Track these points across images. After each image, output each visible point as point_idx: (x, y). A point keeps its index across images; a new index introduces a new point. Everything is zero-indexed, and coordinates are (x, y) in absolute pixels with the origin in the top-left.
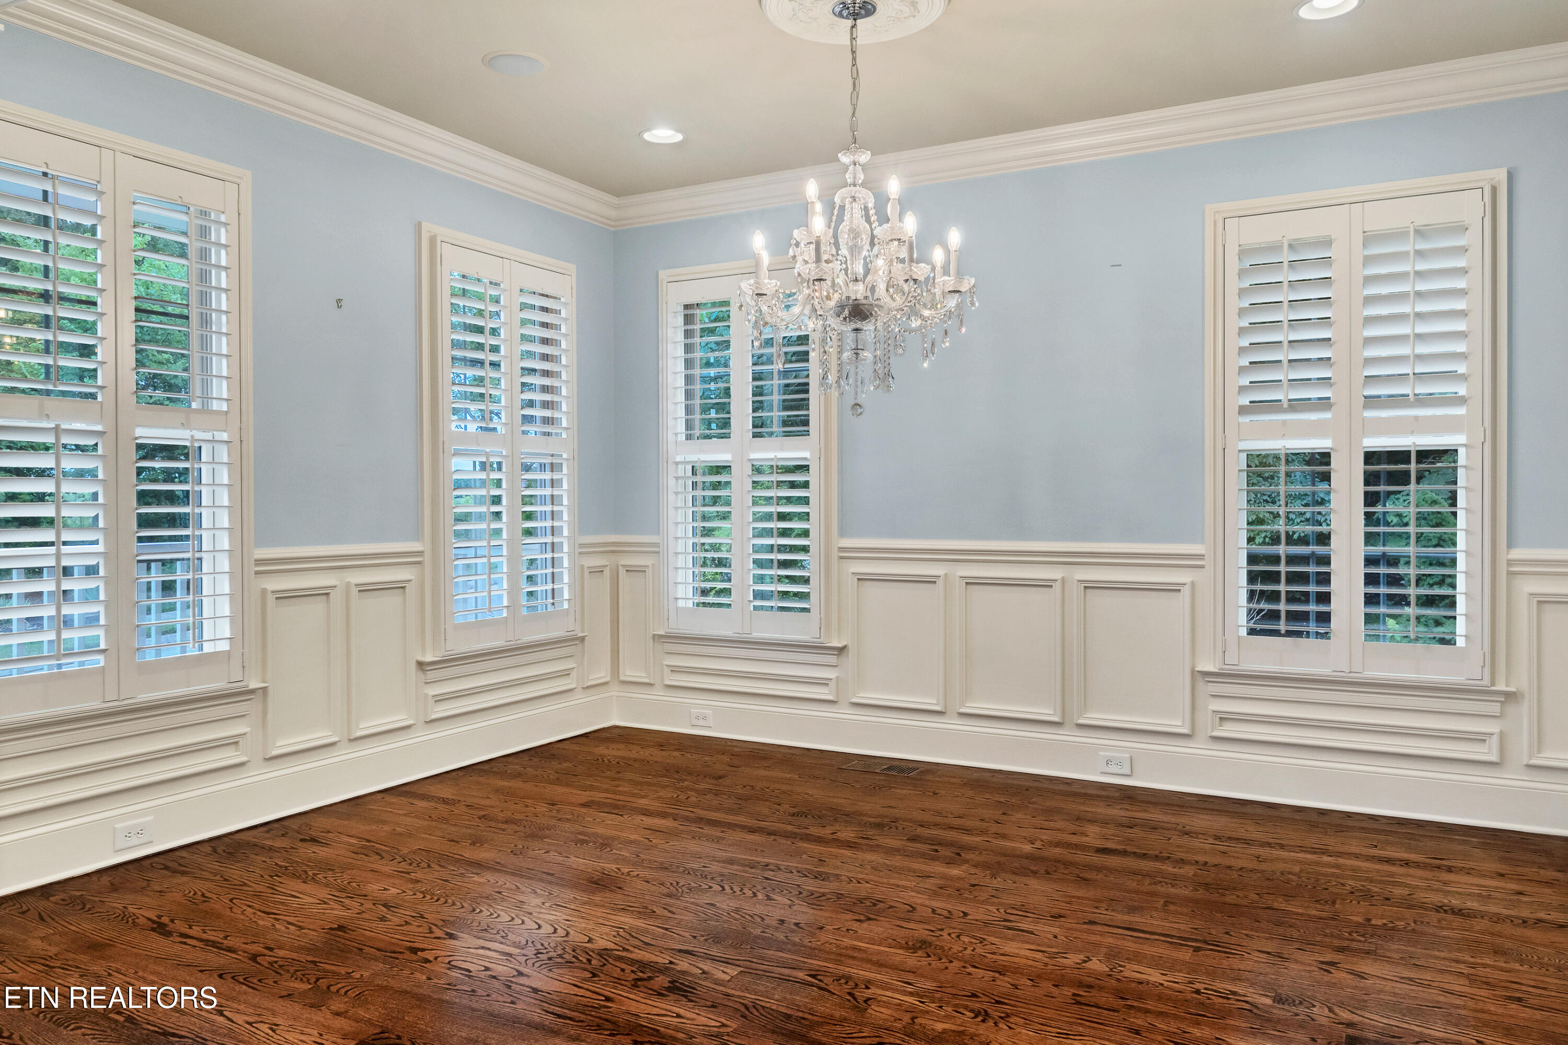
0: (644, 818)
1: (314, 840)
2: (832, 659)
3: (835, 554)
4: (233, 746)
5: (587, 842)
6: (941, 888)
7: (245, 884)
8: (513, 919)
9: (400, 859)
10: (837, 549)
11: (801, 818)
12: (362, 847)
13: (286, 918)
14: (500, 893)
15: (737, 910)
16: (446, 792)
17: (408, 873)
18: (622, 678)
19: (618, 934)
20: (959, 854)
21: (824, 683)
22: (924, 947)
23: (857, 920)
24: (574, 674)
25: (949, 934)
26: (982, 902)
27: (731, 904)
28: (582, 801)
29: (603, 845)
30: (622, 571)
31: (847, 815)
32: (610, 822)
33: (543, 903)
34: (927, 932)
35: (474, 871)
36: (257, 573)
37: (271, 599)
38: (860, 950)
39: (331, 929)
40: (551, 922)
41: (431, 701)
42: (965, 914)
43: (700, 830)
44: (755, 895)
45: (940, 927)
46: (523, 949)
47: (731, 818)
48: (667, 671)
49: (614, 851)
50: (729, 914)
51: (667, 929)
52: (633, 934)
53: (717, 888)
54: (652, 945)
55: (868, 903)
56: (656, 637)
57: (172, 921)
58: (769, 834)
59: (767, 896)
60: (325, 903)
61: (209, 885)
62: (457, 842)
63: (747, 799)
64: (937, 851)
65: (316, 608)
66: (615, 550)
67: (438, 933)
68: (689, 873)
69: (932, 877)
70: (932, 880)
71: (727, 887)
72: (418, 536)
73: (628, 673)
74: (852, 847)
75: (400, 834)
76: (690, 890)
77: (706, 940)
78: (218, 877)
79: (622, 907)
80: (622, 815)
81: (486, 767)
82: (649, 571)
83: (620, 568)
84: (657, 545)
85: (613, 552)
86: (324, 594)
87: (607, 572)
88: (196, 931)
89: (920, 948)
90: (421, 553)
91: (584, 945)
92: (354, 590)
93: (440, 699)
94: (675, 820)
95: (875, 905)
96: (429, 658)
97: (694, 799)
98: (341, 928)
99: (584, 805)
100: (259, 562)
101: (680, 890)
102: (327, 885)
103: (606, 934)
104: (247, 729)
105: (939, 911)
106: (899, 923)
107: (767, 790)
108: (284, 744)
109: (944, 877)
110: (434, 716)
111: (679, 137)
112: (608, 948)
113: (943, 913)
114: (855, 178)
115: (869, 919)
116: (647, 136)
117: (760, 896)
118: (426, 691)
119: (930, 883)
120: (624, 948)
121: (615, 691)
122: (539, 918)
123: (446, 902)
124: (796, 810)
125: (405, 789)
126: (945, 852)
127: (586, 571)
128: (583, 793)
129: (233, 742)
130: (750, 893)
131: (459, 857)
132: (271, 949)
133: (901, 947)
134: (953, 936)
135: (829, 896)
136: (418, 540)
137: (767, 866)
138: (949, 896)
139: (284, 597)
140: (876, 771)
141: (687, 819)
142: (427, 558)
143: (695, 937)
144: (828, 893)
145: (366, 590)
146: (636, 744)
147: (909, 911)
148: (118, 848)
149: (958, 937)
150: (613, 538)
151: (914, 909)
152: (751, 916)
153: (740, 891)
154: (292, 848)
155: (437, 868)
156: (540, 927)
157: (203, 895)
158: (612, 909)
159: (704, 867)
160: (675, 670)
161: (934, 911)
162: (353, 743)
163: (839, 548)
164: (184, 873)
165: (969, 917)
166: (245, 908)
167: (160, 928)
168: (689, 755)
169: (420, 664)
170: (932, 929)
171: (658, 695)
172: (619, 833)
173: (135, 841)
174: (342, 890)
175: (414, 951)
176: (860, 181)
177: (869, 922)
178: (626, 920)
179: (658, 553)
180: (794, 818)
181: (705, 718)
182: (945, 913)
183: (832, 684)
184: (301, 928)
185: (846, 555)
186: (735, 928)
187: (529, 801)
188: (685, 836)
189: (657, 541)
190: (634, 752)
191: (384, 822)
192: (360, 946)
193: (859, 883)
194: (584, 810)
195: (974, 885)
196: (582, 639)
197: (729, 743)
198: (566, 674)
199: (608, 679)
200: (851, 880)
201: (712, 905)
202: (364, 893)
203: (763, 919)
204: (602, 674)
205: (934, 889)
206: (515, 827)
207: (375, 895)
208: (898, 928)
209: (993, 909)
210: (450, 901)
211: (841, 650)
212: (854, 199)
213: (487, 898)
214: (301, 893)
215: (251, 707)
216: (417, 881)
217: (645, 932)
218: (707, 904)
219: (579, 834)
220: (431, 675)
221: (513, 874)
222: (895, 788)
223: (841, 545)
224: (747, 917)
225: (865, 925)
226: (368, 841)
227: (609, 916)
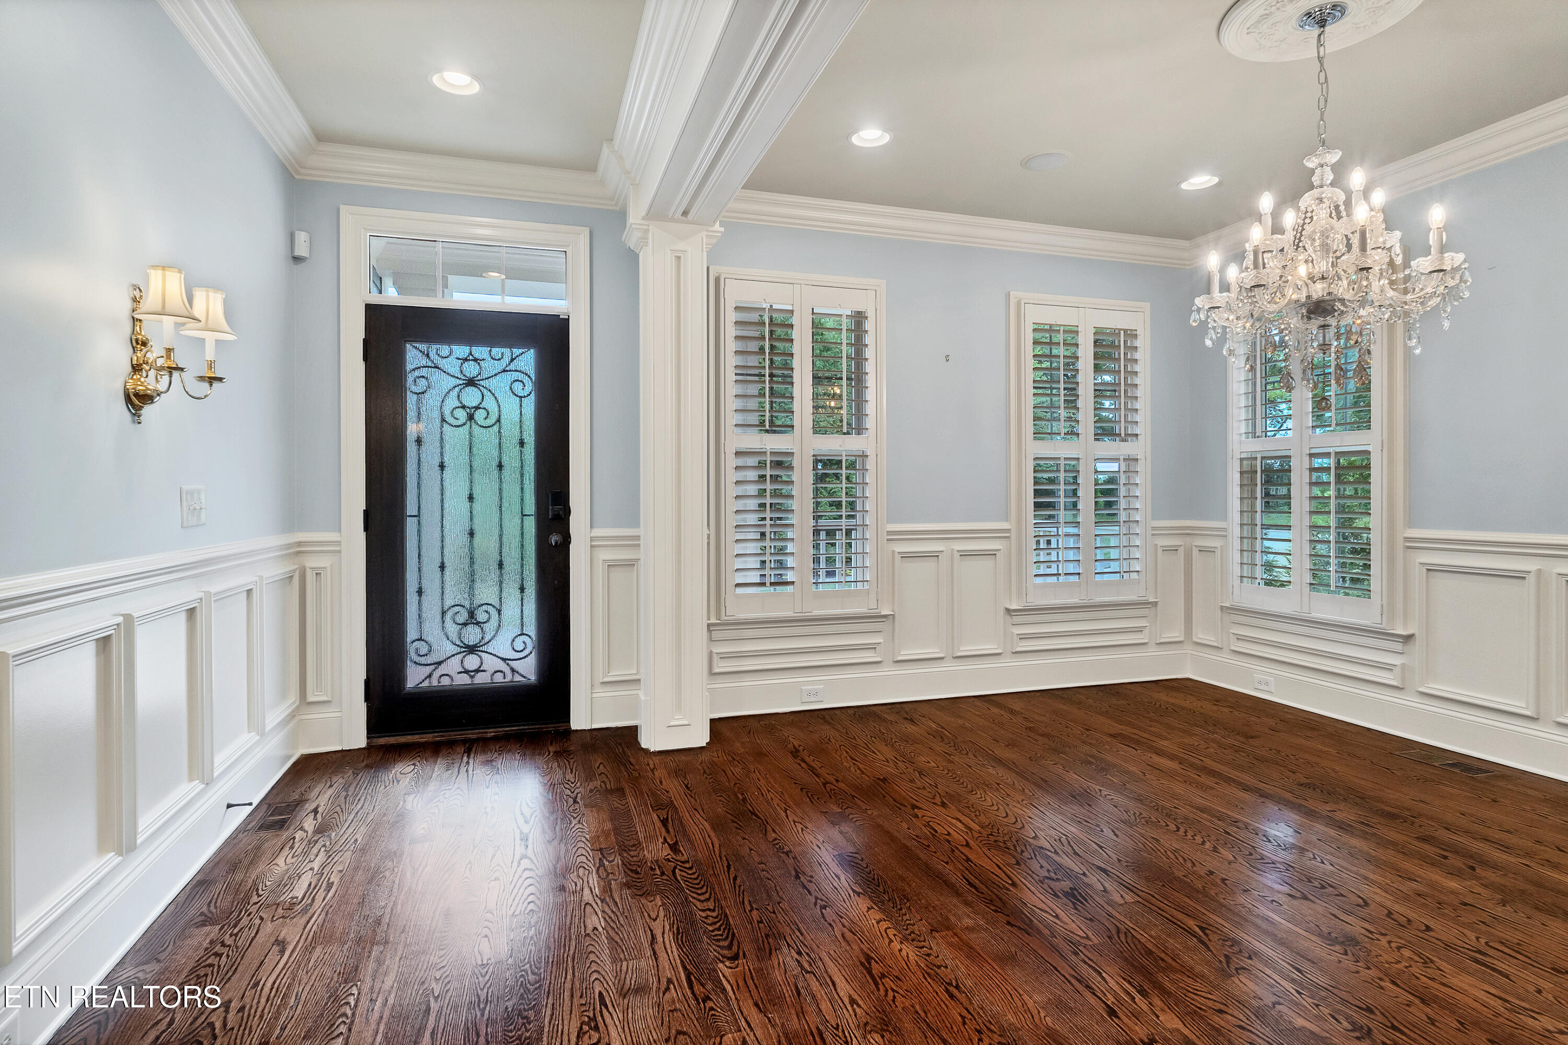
0: (1154, 756)
1: (912, 720)
2: (1398, 647)
3: (1400, 544)
4: (873, 650)
5: (1091, 763)
6: (1419, 895)
7: (855, 738)
8: (993, 805)
9: (952, 744)
10: (1402, 539)
11: (1308, 790)
12: (937, 731)
13: (860, 765)
14: (998, 784)
15: (1175, 851)
16: (1017, 706)
17: (950, 755)
18: (1195, 640)
19: (1060, 840)
20: (1473, 868)
21: (1388, 668)
22: (1347, 943)
23: (1290, 895)
24: (1146, 631)
25: (1389, 942)
26: (1463, 925)
27: (1174, 845)
28: (1112, 732)
29: (1103, 769)
30: (1195, 552)
31: (1362, 798)
32: (1122, 753)
33: (1023, 800)
34: (1363, 931)
35: (994, 765)
36: (888, 540)
37: (898, 557)
38: (1272, 923)
39: (879, 779)
40: (1016, 815)
41: (1016, 638)
42: (1428, 928)
43: (1197, 777)
44: (1203, 843)
45: (1383, 931)
46: (983, 828)
47: (1234, 774)
48: (1233, 638)
49: (1109, 776)
50: (1166, 852)
51: (1101, 847)
52: (1072, 843)
53: (1172, 827)
54: (1079, 856)
55: (1316, 884)
56: (1225, 609)
57: (803, 750)
58: (1261, 796)
59: (1215, 847)
60: (888, 761)
61: (837, 734)
62: (998, 742)
63: (1262, 760)
64: (1446, 857)
65: (930, 564)
66: (1188, 533)
67: (938, 800)
68: (1157, 809)
69: (1416, 881)
70: (1414, 885)
71: (1182, 830)
72: (1007, 519)
73: (1200, 635)
74: (1342, 828)
75: (966, 728)
76: (1147, 823)
77: (1127, 866)
78: (844, 731)
79: (1080, 820)
80: (1136, 750)
81: (1060, 693)
82: (1218, 552)
83: (1194, 548)
84: (1225, 529)
85: (1188, 534)
86: (935, 556)
87: (1181, 550)
88: (809, 760)
89: (1342, 943)
90: (1008, 531)
91: (1028, 839)
92: (957, 555)
93: (1023, 637)
94: (1180, 763)
95: (1323, 887)
96: (1014, 606)
97: (1212, 750)
98: (884, 780)
99: (1113, 736)
100: (889, 533)
101: (1138, 820)
102: (897, 751)
103: (1051, 837)
104: (881, 641)
105: (1395, 916)
106: (1336, 912)
107: (1292, 757)
108: (905, 654)
109: (1433, 885)
110: (1018, 649)
111: (1216, 180)
112: (1044, 847)
113: (1399, 920)
114: (1322, 179)
115: (1305, 898)
116: (1184, 186)
117: (1208, 845)
118: (1013, 630)
119: (1408, 887)
120: (1055, 851)
121: (1189, 650)
122: (1011, 810)
123: (958, 781)
124: (1306, 781)
125: (992, 698)
126: (1455, 861)
127: (1160, 550)
128: (1119, 726)
129: (873, 648)
130: (1199, 839)
131: (991, 752)
132: (837, 781)
133: (1320, 935)
134: (1393, 945)
135: (1278, 865)
136: (1007, 521)
137: (1236, 822)
138: (1424, 906)
139: (906, 556)
140: (1435, 764)
141: (1192, 765)
142: (1013, 535)
143: (1119, 861)
144: (1279, 862)
145: (965, 555)
146: (1194, 695)
147: (1359, 905)
148: (803, 701)
149: (1399, 948)
150: (1188, 523)
151: (1366, 904)
152: (1184, 859)
153: (1192, 836)
154: (896, 722)
155: (972, 757)
156: (1007, 816)
157: (829, 740)
158: (1072, 820)
159: (1175, 807)
160: (1240, 638)
161: (1390, 914)
162: (956, 660)
163: (1405, 538)
164: (829, 724)
165: (1431, 933)
166: (844, 752)
167: (795, 753)
168: (1237, 713)
169: (1008, 611)
170: (1373, 930)
171: (1225, 658)
172: (1123, 763)
173: (812, 699)
174: (903, 756)
175: (914, 807)
176: (1329, 182)
177: (1302, 901)
178: (1073, 829)
179: (1226, 536)
180: (1301, 788)
181: (1267, 684)
182: (1403, 920)
183: (1397, 670)
184: (863, 773)
185: (1413, 545)
186: (1162, 865)
187: (1071, 724)
188: (1179, 779)
189: (1226, 527)
190: (1188, 702)
191: (961, 717)
192: (886, 795)
193: (1323, 862)
194: (1109, 739)
195: (1466, 904)
196: (1155, 604)
197: (1286, 710)
198: (1139, 630)
199: (1181, 639)
200: (1315, 858)
201: (1157, 840)
202: (913, 760)
203: (1194, 865)
204: (1177, 634)
205: (1410, 893)
206: (1047, 740)
207: (919, 764)
208: (1333, 917)
209: (1472, 936)
210: (961, 781)
211: (1408, 638)
212: (1321, 200)
213: (987, 786)
214: (879, 751)
215: (885, 626)
216: (952, 762)
217: (1080, 842)
218: (1153, 838)
219: (1091, 756)
220: (1016, 619)
221: (1017, 773)
222: (1446, 785)
223: (1406, 535)
224: (1181, 859)
225: (1295, 902)
226: (943, 728)
227: (1064, 824)
